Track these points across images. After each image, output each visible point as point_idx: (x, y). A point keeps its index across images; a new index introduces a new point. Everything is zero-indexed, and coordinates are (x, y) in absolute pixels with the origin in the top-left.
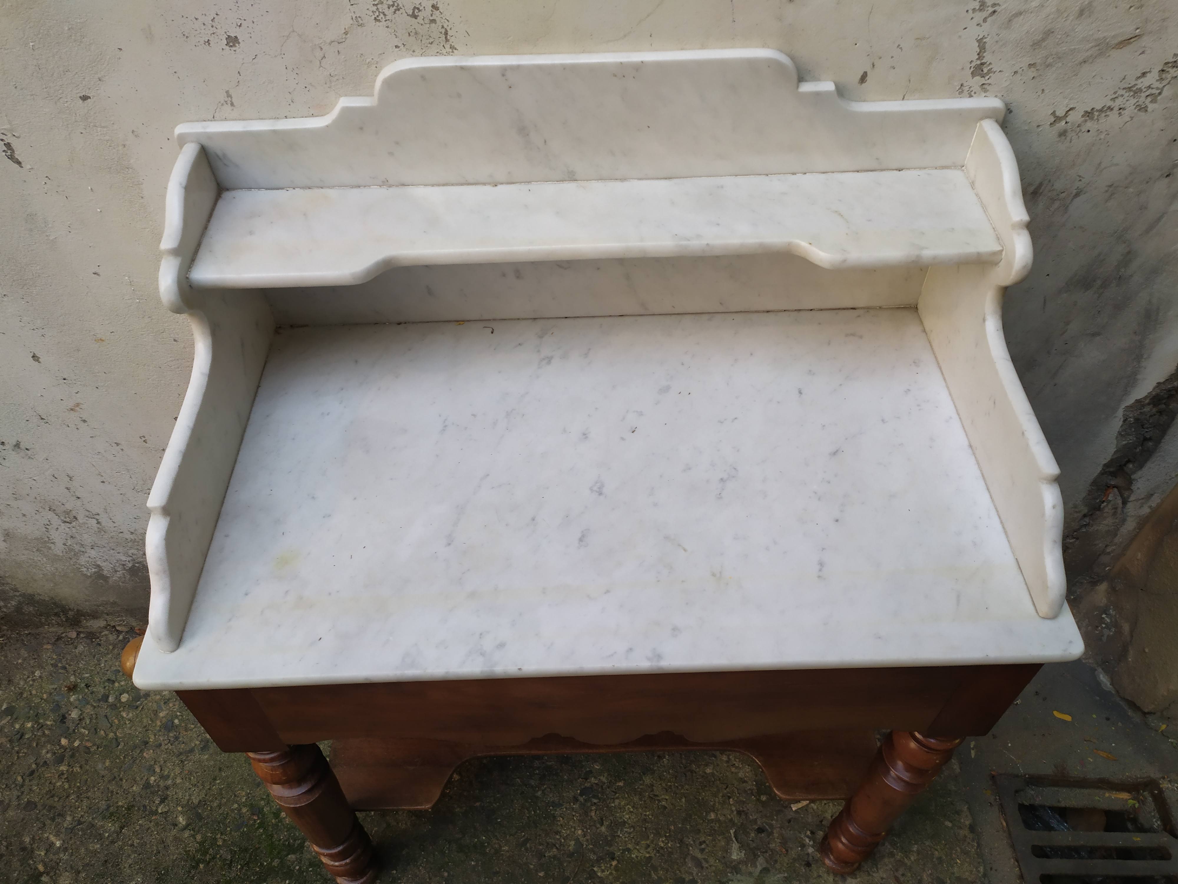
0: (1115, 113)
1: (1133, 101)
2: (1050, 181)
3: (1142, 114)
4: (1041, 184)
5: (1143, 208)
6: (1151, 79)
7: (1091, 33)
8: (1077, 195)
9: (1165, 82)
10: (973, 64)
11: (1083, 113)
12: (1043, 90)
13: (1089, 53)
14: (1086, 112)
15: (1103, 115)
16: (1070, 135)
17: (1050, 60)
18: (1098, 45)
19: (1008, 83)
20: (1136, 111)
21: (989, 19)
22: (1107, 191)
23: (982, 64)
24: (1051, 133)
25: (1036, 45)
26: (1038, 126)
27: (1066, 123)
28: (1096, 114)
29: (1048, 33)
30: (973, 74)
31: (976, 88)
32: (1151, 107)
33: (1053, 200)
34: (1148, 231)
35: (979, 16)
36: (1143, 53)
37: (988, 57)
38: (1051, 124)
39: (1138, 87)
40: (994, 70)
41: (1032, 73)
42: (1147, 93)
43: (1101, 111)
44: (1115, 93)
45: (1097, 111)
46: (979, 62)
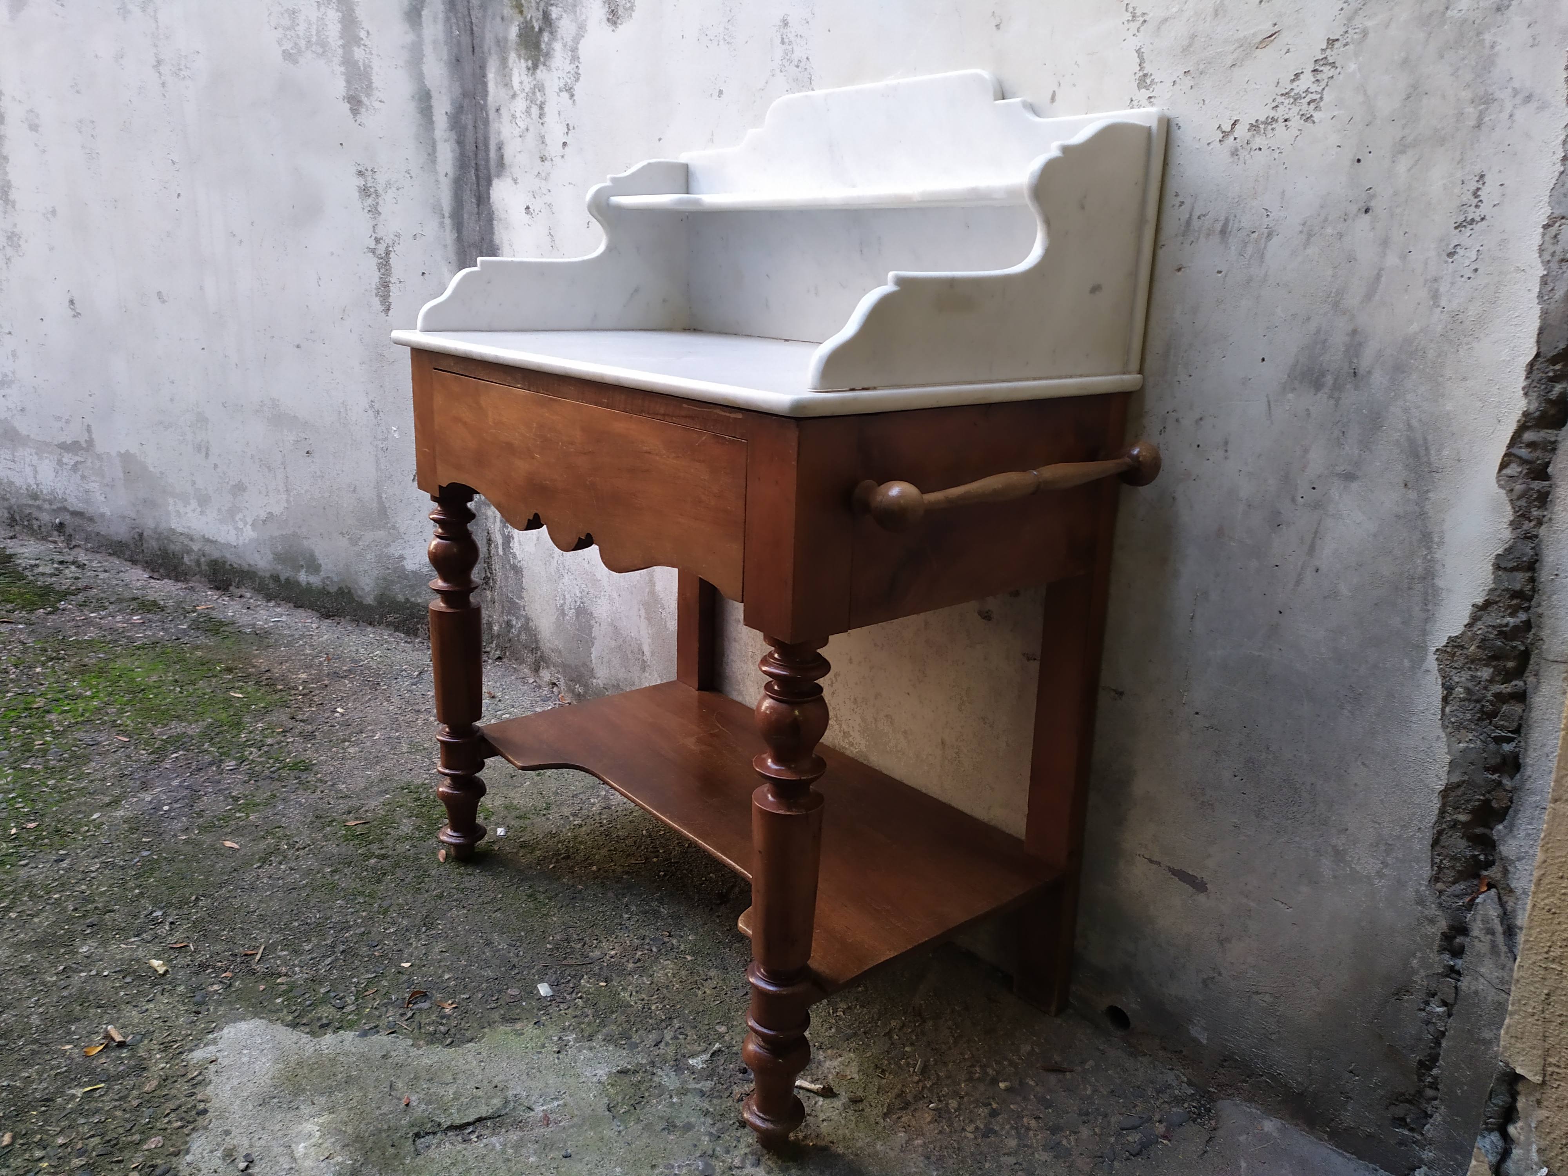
0: (1280, 126)
1: (1295, 109)
2: (1235, 216)
3: (1309, 125)
4: (1227, 220)
5: (1351, 259)
6: (1306, 80)
7: (1230, 33)
8: (1270, 235)
9: (1323, 84)
10: (1137, 77)
11: (1248, 127)
12: (1204, 101)
13: (1235, 55)
14: (1252, 125)
15: (1270, 127)
16: (1243, 153)
17: (1202, 67)
18: (1241, 46)
19: (1170, 94)
20: (1302, 121)
21: (1142, 29)
22: (1301, 232)
23: (1145, 75)
24: (1222, 152)
25: (1186, 50)
26: (1209, 144)
27: (1235, 139)
28: (1262, 126)
29: (1193, 37)
30: (1139, 88)
31: (1144, 102)
32: (1317, 116)
33: (1245, 244)
34: (1369, 297)
35: (1134, 26)
36: (1288, 51)
37: (1148, 69)
38: (1220, 141)
39: (1295, 91)
40: (1156, 80)
41: (1188, 82)
42: (1308, 99)
43: (1266, 123)
44: (1274, 100)
45: (1262, 123)
46: (1141, 74)
